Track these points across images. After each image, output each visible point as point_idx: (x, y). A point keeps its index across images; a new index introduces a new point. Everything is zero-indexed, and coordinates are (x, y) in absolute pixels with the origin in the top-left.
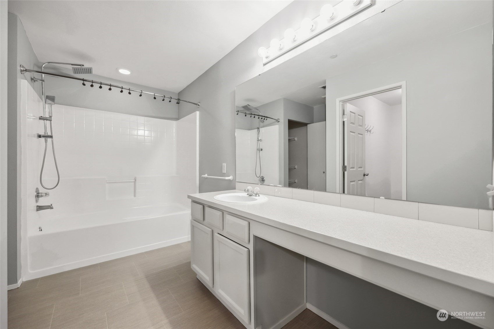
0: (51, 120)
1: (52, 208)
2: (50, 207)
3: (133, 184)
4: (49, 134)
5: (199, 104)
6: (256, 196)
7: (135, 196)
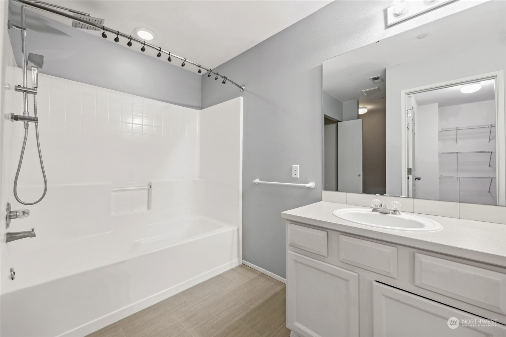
0: (35, 94)
1: (34, 236)
2: (31, 234)
3: (146, 191)
4: (32, 115)
5: (244, 88)
6: (396, 214)
7: (149, 208)
